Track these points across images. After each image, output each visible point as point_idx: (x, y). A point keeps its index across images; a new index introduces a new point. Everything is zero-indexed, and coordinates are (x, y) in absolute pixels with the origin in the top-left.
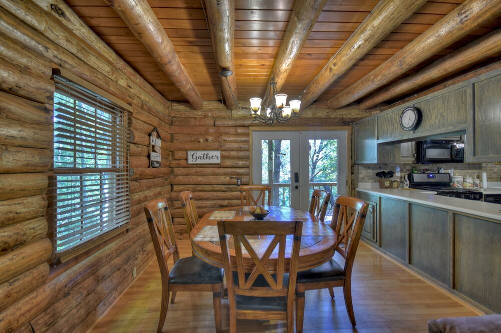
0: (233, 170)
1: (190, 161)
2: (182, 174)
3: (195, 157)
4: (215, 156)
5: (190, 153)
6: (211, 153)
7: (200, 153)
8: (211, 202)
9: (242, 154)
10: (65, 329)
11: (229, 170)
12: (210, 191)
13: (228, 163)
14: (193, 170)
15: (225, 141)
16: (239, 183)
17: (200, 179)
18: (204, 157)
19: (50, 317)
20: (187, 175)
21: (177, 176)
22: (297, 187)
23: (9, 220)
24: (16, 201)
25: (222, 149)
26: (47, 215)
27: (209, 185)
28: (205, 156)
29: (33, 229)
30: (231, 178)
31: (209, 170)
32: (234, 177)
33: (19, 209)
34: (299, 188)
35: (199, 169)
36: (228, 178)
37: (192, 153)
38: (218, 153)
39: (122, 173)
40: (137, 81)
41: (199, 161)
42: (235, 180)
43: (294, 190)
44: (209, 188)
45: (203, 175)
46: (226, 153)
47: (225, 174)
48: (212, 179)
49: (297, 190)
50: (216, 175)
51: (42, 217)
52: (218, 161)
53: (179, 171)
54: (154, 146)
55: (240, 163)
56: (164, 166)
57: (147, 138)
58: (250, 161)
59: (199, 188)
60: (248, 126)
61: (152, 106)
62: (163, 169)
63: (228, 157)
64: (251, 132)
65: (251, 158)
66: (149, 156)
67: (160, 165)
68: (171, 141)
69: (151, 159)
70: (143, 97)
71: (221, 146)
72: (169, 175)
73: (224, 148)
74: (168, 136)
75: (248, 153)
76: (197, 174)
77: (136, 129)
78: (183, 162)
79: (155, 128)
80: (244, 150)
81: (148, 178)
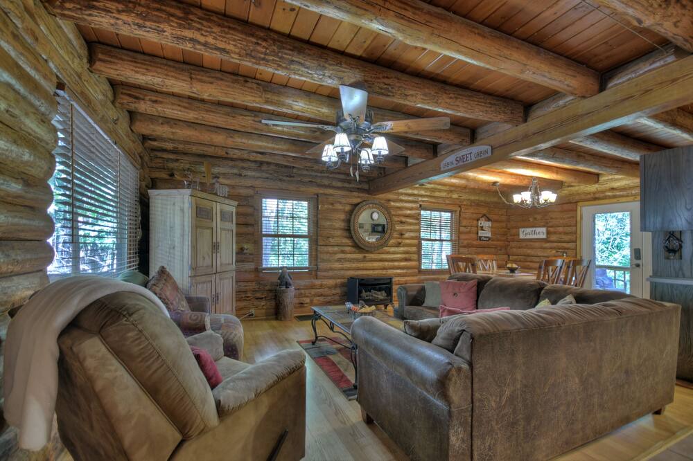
0: (559, 244)
1: (522, 236)
2: (515, 247)
3: (526, 233)
4: (541, 232)
5: (521, 230)
6: (538, 230)
7: (529, 230)
9: (568, 229)
11: (556, 244)
13: (554, 238)
14: (524, 244)
15: (552, 218)
16: (565, 256)
17: (529, 251)
20: (519, 248)
21: (511, 248)
22: (638, 266)
25: (548, 225)
27: (537, 257)
28: (533, 232)
30: (557, 252)
31: (537, 244)
32: (560, 251)
34: (641, 266)
35: (528, 243)
36: (554, 252)
37: (523, 230)
38: (544, 230)
39: (455, 242)
41: (528, 237)
42: (560, 254)
43: (634, 268)
45: (532, 248)
46: (551, 229)
47: (551, 248)
49: (638, 268)
50: (544, 249)
52: (544, 236)
53: (513, 244)
54: (482, 227)
55: (566, 238)
56: (498, 240)
57: (475, 222)
58: (578, 236)
59: (529, 259)
60: (576, 202)
61: (482, 201)
62: (495, 243)
63: (555, 233)
64: (579, 208)
65: (578, 232)
66: (477, 233)
67: (489, 239)
68: (508, 221)
69: (480, 235)
70: (473, 198)
71: (547, 223)
72: (506, 247)
73: (550, 224)
74: (504, 218)
75: (574, 228)
76: (526, 247)
77: (465, 218)
78: (516, 237)
79: (484, 215)
80: (570, 226)
81: (477, 247)
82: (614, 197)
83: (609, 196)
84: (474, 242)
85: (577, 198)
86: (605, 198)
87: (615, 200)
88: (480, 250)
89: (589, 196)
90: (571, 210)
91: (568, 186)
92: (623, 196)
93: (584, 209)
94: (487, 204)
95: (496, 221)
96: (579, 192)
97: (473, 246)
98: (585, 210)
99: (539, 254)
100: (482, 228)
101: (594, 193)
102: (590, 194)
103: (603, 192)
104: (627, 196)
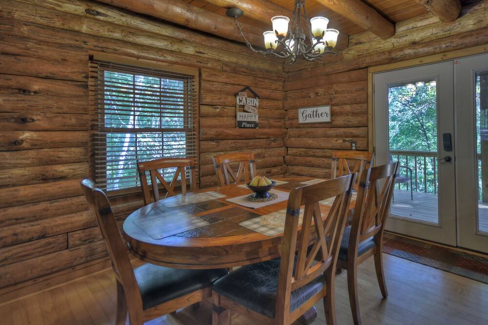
0: (347, 130)
1: (301, 120)
2: (294, 135)
3: (306, 115)
4: (323, 113)
5: (301, 111)
6: (321, 110)
7: (309, 111)
8: (322, 171)
9: (357, 108)
10: (100, 249)
11: (342, 130)
12: (322, 157)
13: (340, 121)
14: (304, 131)
15: (336, 92)
16: (354, 148)
17: (310, 141)
18: (313, 115)
19: (86, 236)
20: (299, 137)
21: (290, 137)
22: (448, 160)
23: (51, 161)
24: (61, 150)
25: (333, 103)
26: (91, 161)
27: (321, 149)
28: (315, 113)
29: (73, 169)
30: (344, 141)
31: (320, 131)
32: (348, 139)
33: (62, 154)
34: (453, 160)
35: (309, 130)
36: (340, 141)
38: (327, 109)
39: (192, 133)
40: (214, 45)
41: (309, 120)
42: (348, 144)
43: (443, 163)
44: (319, 153)
45: (314, 137)
46: (336, 108)
47: (337, 136)
48: (322, 143)
49: (448, 163)
50: (328, 137)
51: (87, 163)
52: (328, 119)
53: (291, 132)
54: (243, 106)
55: (354, 120)
56: (271, 127)
57: (230, 99)
58: (370, 117)
59: (311, 152)
60: (367, 67)
61: (242, 66)
62: (266, 130)
63: (341, 114)
64: (370, 75)
65: (370, 112)
66: (235, 117)
67: (256, 125)
68: (285, 98)
69: (239, 119)
70: (226, 58)
71: (331, 99)
72: (283, 136)
73: (335, 101)
74: (279, 94)
75: (365, 105)
76: (308, 135)
77: (211, 91)
78: (294, 122)
79: (247, 88)
80: (360, 103)
81: (235, 138)
82: (416, 56)
83: (409, 55)
84: (230, 131)
85: (368, 60)
86: (403, 59)
87: (416, 62)
88: (240, 143)
89: (383, 57)
90: (360, 80)
91: (356, 44)
92: (428, 54)
93: (376, 76)
94: (249, 72)
95: (268, 98)
96: (371, 51)
97: (226, 138)
98: (377, 79)
99: (323, 144)
100: (243, 108)
101: (390, 52)
102: (383, 53)
103: (401, 49)
104: (434, 53)
